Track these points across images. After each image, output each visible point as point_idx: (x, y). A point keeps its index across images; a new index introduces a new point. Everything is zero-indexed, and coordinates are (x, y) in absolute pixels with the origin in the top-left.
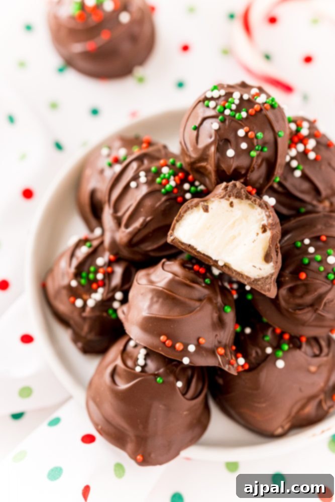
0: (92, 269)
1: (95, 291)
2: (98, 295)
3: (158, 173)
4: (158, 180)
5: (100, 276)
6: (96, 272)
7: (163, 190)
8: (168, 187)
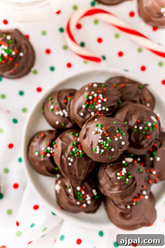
0: (79, 193)
1: (86, 197)
2: (88, 198)
3: (73, 153)
4: (76, 155)
5: (83, 193)
6: (81, 193)
7: (81, 156)
8: (81, 154)
